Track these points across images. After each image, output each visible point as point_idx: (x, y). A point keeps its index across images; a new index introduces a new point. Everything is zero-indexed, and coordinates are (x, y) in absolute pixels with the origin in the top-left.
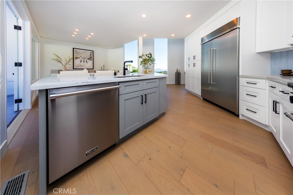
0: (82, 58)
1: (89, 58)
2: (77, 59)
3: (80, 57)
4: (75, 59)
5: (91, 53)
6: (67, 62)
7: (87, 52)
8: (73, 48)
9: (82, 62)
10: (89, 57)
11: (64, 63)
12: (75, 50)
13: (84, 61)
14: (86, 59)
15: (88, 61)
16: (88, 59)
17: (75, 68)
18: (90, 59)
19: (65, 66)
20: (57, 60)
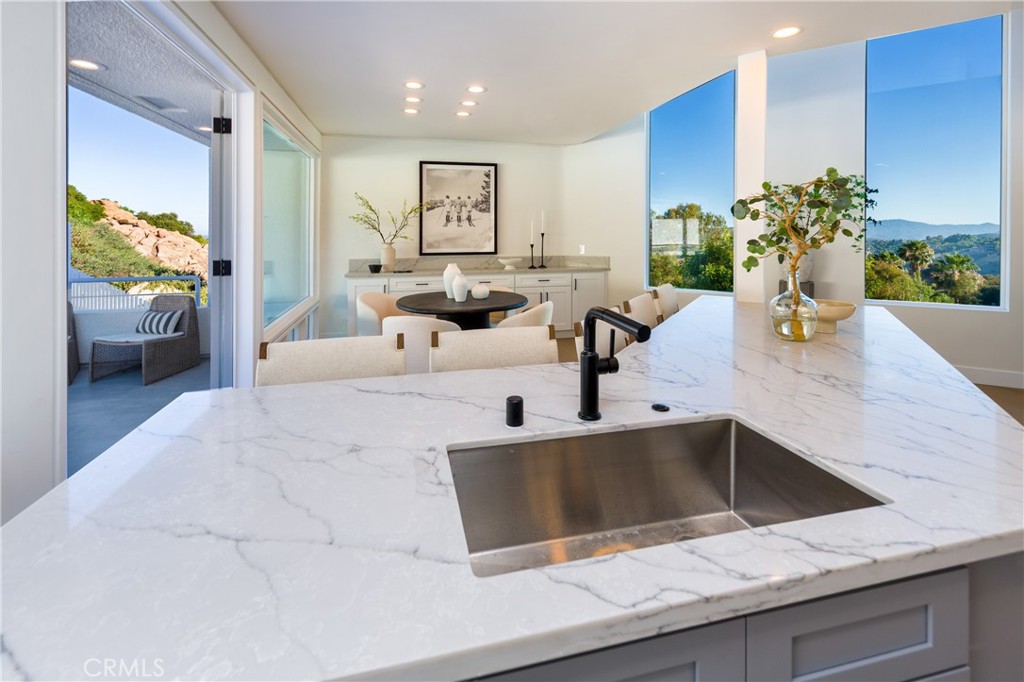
0: (453, 204)
1: (480, 198)
2: (432, 208)
3: (447, 201)
4: (428, 209)
5: (488, 176)
6: (398, 225)
7: (470, 171)
8: (422, 163)
9: (454, 223)
10: (477, 195)
11: (388, 230)
12: (428, 170)
13: (459, 219)
14: (469, 208)
15: (475, 214)
16: (476, 206)
17: (425, 251)
18: (482, 205)
19: (391, 243)
20: (365, 222)
